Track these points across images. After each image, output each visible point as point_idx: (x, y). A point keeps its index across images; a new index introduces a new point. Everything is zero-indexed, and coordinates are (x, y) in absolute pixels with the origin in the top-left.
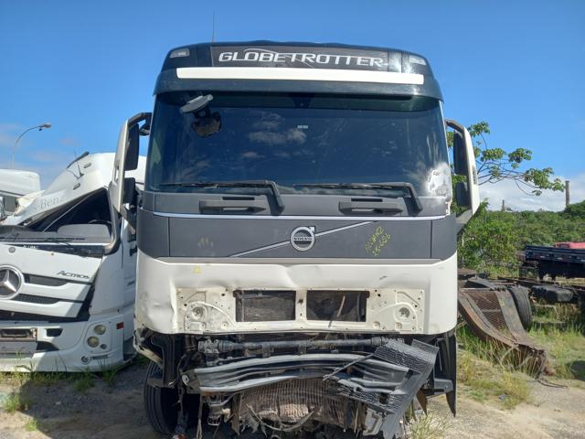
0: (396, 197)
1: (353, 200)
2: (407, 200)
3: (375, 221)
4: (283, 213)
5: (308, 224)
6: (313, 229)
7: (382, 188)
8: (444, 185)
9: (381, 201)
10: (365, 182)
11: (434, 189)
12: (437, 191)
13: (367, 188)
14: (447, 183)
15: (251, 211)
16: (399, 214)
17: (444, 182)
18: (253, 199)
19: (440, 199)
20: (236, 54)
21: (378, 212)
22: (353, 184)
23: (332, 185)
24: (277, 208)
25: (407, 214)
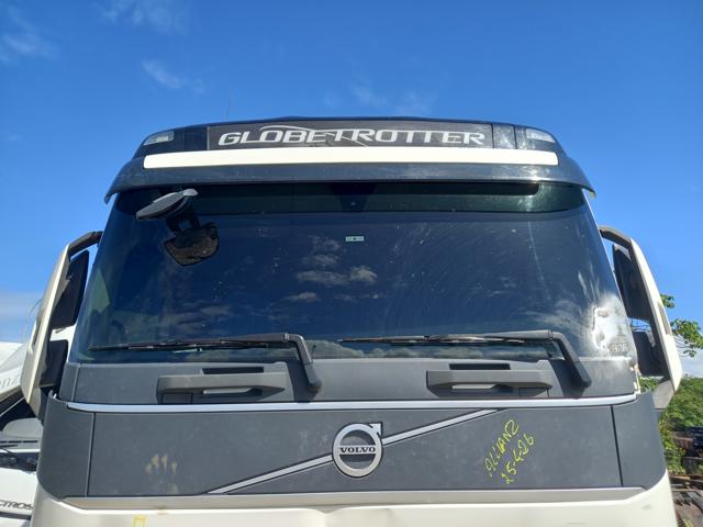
0: (534, 360)
1: (453, 367)
2: (556, 364)
3: (499, 409)
4: (317, 397)
5: (368, 417)
6: (377, 427)
7: (506, 343)
8: (620, 334)
9: (506, 367)
10: (473, 332)
11: (604, 343)
12: (610, 346)
13: (478, 344)
14: (625, 332)
15: (257, 393)
16: (545, 394)
17: (620, 329)
18: (260, 370)
19: (619, 361)
20: (246, 134)
21: (504, 390)
22: (450, 336)
23: (413, 338)
24: (305, 387)
25: (561, 393)
